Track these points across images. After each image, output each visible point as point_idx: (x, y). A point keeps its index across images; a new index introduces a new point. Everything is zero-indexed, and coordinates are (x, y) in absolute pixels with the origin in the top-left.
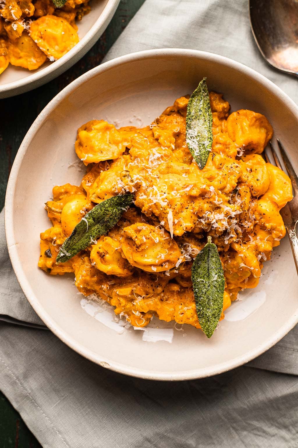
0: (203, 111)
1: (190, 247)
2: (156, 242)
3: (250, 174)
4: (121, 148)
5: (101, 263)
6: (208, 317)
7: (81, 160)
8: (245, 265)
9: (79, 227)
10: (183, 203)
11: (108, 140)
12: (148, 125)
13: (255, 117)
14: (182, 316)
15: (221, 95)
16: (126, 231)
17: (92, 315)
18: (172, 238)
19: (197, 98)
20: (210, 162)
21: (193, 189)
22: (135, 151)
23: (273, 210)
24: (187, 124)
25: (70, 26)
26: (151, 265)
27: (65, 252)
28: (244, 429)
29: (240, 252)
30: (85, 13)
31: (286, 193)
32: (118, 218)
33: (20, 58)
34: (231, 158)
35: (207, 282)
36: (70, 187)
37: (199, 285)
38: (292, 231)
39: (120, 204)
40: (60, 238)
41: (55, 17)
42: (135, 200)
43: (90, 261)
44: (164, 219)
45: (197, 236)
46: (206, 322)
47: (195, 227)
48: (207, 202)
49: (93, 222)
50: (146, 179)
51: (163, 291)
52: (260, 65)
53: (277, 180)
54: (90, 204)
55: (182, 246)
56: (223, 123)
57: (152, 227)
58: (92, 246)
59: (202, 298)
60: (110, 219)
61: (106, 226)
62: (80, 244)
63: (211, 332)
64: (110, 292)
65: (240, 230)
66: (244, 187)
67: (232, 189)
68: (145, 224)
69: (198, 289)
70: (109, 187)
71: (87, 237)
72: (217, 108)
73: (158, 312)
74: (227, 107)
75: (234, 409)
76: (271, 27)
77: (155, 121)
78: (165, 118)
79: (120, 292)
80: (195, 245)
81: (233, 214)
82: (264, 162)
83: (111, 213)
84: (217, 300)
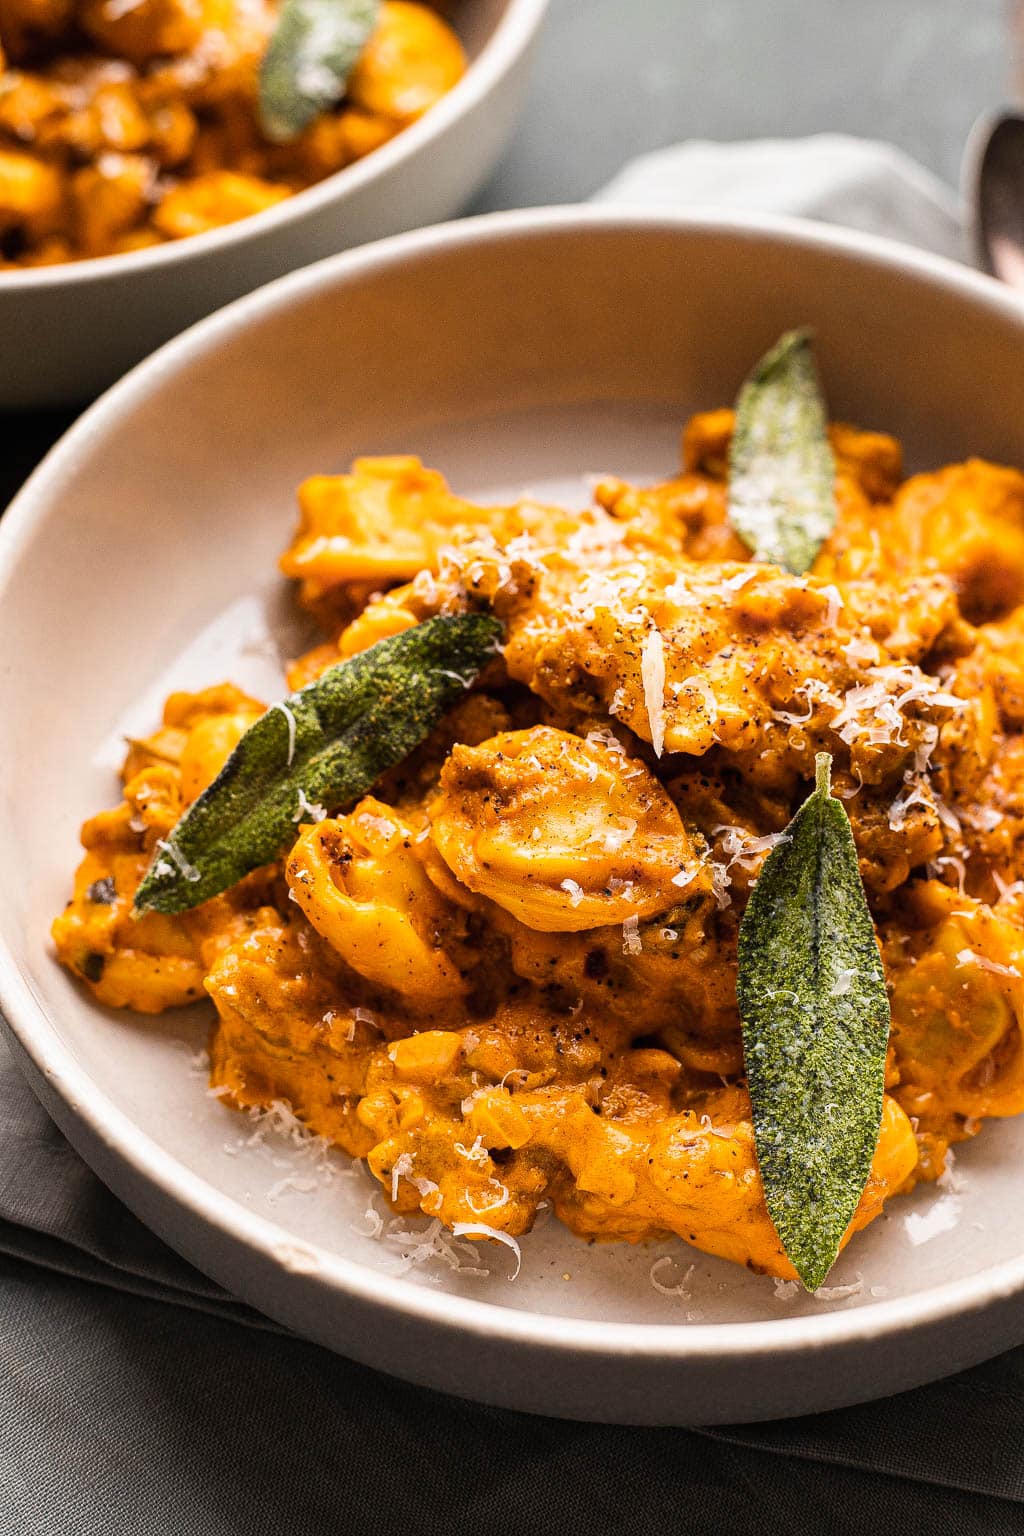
1: (733, 838)
6: (808, 1179)
8: (984, 956)
14: (685, 1153)
21: (757, 586)
26: (556, 881)
27: (177, 856)
35: (809, 1007)
37: (770, 1023)
39: (442, 656)
42: (505, 640)
44: (629, 682)
46: (803, 1203)
48: (815, 652)
49: (318, 728)
51: (603, 1069)
58: (300, 833)
59: (785, 1087)
60: (392, 714)
61: (372, 747)
63: (822, 1260)
69: (765, 1042)
71: (285, 797)
73: (574, 1157)
79: (403, 1054)
83: (401, 688)
84: (852, 1090)
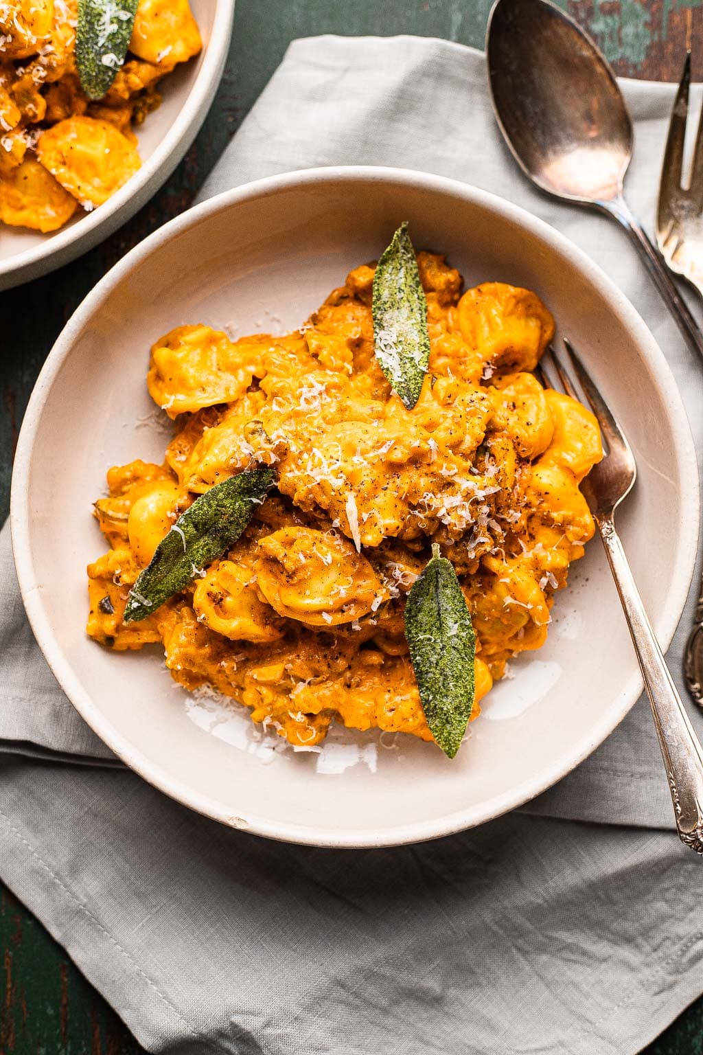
0: (407, 290)
1: (397, 570)
2: (326, 564)
3: (511, 413)
4: (243, 378)
5: (215, 615)
6: (445, 715)
7: (161, 408)
8: (515, 599)
9: (167, 544)
10: (376, 478)
11: (215, 363)
12: (295, 330)
13: (515, 297)
14: (390, 714)
15: (442, 257)
16: (263, 544)
17: (207, 728)
18: (359, 552)
19: (391, 264)
20: (427, 394)
21: (396, 448)
22: (272, 381)
23: (564, 484)
24: (375, 319)
25: (121, 137)
26: (320, 612)
27: (141, 598)
28: (541, 949)
29: (503, 574)
30: (151, 108)
31: (590, 447)
32: (247, 520)
33: (22, 208)
34: (470, 383)
35: (439, 641)
36: (142, 468)
37: (422, 648)
38: (606, 524)
39: (248, 492)
40: (128, 570)
41: (89, 120)
42: (277, 480)
43: (194, 614)
44: (341, 514)
45: (410, 546)
46: (444, 725)
47: (405, 527)
48: (427, 474)
49: (195, 532)
50: (298, 436)
51: (350, 667)
52: (520, 190)
53: (569, 422)
54: (186, 497)
55: (380, 569)
56: (450, 314)
57: (316, 533)
58: (196, 581)
59: (431, 675)
60: (229, 522)
61: (222, 538)
62: (171, 579)
63: (454, 746)
64: (239, 677)
65: (498, 529)
66: (500, 440)
67: (475, 444)
68: (301, 528)
69: (420, 656)
70: (223, 458)
71: (185, 565)
72: (435, 283)
73: (342, 712)
74: (455, 281)
75: (517, 908)
76: (538, 110)
77: (311, 320)
78: (330, 313)
79: (259, 674)
80: (407, 564)
81: (480, 495)
82: (539, 387)
83: (232, 511)
84: (461, 676)
